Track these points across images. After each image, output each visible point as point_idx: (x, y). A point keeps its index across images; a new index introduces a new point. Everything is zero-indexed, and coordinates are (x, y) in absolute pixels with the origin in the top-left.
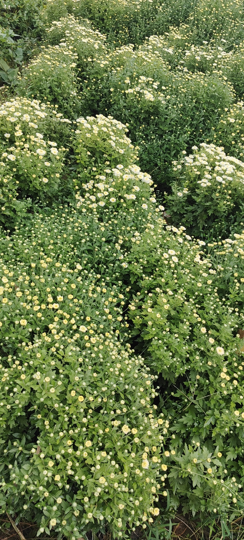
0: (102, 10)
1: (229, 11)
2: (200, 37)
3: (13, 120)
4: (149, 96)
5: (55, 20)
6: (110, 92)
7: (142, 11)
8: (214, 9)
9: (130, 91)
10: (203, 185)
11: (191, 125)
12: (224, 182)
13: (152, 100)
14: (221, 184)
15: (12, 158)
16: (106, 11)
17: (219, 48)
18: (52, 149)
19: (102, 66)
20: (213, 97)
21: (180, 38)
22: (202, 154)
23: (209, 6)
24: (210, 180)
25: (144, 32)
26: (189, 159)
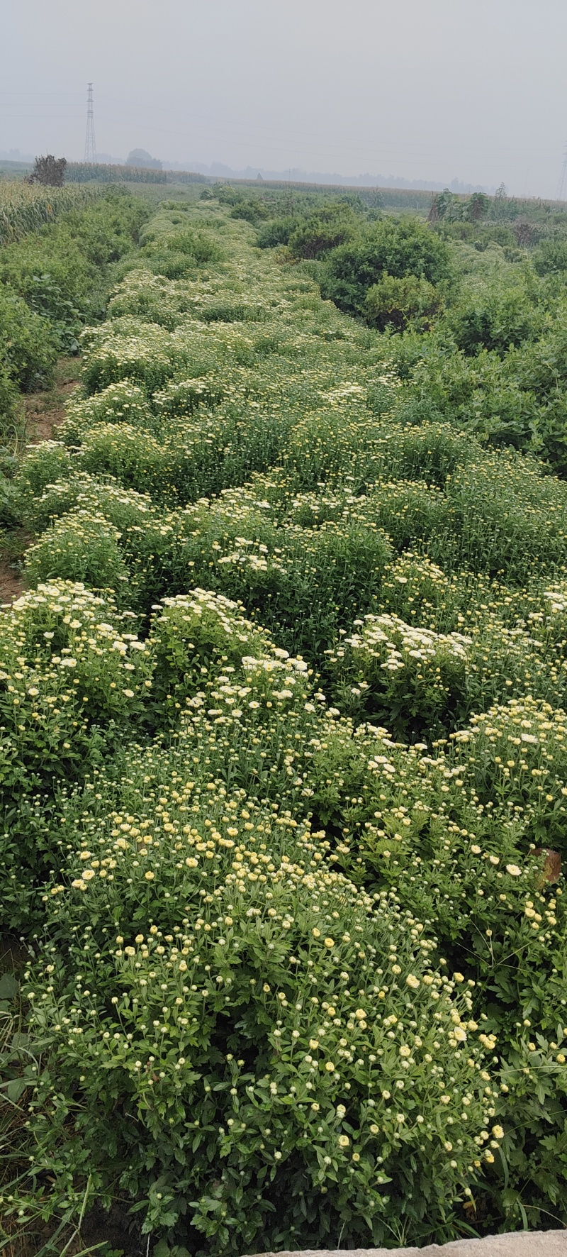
0: (128, 462)
1: (342, 440)
2: (306, 482)
3: (58, 609)
4: (258, 564)
5: (48, 483)
6: (189, 568)
7: (196, 457)
8: (319, 440)
9: (225, 560)
10: (391, 667)
11: (337, 600)
12: (424, 657)
13: (265, 568)
14: (419, 660)
15: (71, 662)
16: (134, 463)
17: (346, 490)
18: (132, 644)
19: (163, 533)
20: (361, 552)
21: (274, 486)
22: (374, 628)
23: (310, 437)
24: (400, 660)
25: (207, 487)
26: (354, 641)
